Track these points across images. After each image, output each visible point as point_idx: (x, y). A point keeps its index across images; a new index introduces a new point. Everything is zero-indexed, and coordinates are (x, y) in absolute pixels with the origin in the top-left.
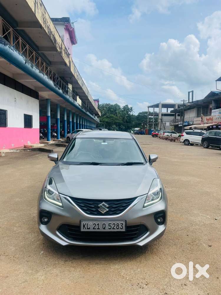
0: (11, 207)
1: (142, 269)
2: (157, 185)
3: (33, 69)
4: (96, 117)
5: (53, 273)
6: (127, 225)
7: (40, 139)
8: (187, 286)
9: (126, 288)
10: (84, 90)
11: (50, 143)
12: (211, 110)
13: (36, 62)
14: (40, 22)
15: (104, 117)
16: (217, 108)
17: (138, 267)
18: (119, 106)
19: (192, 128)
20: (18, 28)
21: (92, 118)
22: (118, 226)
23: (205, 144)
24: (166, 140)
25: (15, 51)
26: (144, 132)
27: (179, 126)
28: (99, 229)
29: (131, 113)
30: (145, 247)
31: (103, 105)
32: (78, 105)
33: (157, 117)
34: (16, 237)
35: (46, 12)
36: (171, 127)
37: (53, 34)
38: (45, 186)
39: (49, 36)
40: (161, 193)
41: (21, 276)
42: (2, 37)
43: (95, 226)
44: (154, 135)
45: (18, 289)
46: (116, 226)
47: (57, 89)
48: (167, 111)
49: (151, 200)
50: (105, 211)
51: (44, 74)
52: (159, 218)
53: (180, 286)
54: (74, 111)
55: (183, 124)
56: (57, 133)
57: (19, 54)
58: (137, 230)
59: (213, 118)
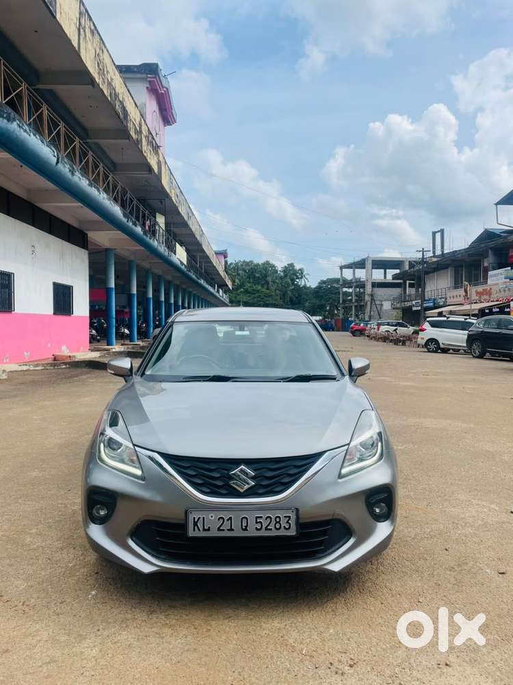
0: (20, 490)
1: (339, 628)
2: (371, 425)
3: (75, 177)
4: (221, 291)
5: (119, 640)
6: (301, 521)
7: (90, 342)
8: (451, 669)
9: (300, 675)
10: (193, 229)
11: (114, 350)
12: (486, 271)
13: (81, 161)
14: (91, 72)
15: (239, 291)
16: (501, 266)
17: (328, 625)
18: (273, 266)
19: (444, 314)
20: (40, 86)
21: (212, 294)
22: (279, 522)
23: (477, 349)
24: (385, 341)
25: (32, 134)
26: (332, 325)
27: (414, 309)
28: (233, 530)
29: (302, 283)
30: (345, 577)
31: (237, 264)
32: (179, 263)
33: (362, 290)
34: (32, 559)
35: (105, 51)
36: (395, 313)
37: (121, 99)
38: (100, 432)
39: (110, 103)
40: (382, 443)
41: (40, 649)
42: (4, 102)
43: (223, 522)
44: (356, 330)
45: (32, 679)
46: (273, 522)
47: (130, 224)
48: (385, 277)
49: (357, 459)
50: (246, 487)
51: (99, 191)
52: (376, 504)
53: (434, 668)
54: (169, 277)
55: (422, 303)
56: (130, 328)
57: (43, 142)
58: (324, 533)
59: (491, 289)
